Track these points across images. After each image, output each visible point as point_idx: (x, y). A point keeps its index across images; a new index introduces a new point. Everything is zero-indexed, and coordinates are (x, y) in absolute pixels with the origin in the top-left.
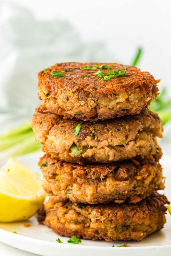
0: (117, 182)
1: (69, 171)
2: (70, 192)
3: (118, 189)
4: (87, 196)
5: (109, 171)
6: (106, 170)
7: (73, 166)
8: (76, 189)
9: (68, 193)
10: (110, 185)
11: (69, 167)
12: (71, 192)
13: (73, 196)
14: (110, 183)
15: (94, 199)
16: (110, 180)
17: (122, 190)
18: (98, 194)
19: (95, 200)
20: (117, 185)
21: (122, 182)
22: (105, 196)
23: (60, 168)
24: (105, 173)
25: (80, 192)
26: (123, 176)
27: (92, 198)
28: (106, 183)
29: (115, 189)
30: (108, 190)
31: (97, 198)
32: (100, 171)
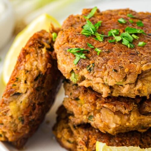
0: (142, 117)
1: (93, 102)
2: (91, 120)
3: (142, 123)
4: (109, 129)
5: (134, 105)
6: (132, 104)
7: (97, 95)
8: (99, 120)
9: (90, 120)
10: (134, 120)
11: (93, 96)
12: (93, 119)
13: (95, 125)
14: (134, 117)
15: (116, 131)
16: (134, 114)
17: (146, 124)
18: (121, 127)
19: (118, 132)
20: (141, 119)
21: (146, 117)
22: (128, 129)
23: (83, 94)
24: (130, 109)
25: (103, 125)
26: (148, 111)
27: (114, 130)
28: (130, 117)
29: (139, 123)
30: (131, 124)
31: (119, 130)
32: (125, 105)
